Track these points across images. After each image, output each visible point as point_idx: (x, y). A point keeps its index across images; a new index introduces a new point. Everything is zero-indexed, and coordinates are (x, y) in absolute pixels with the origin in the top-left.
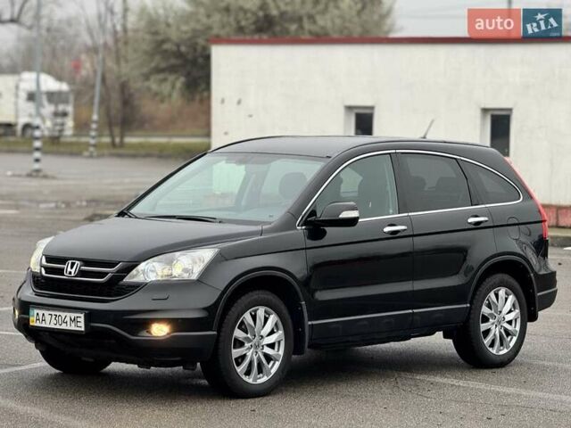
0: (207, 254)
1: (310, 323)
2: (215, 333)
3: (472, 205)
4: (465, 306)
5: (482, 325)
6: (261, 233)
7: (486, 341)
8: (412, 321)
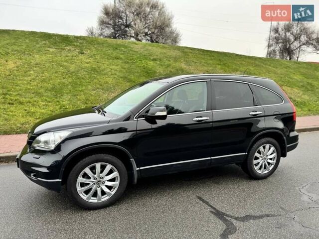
0: (65, 134)
1: (138, 169)
2: (61, 180)
3: (254, 106)
4: (244, 154)
6: (109, 122)
7: (256, 168)
8: (211, 162)
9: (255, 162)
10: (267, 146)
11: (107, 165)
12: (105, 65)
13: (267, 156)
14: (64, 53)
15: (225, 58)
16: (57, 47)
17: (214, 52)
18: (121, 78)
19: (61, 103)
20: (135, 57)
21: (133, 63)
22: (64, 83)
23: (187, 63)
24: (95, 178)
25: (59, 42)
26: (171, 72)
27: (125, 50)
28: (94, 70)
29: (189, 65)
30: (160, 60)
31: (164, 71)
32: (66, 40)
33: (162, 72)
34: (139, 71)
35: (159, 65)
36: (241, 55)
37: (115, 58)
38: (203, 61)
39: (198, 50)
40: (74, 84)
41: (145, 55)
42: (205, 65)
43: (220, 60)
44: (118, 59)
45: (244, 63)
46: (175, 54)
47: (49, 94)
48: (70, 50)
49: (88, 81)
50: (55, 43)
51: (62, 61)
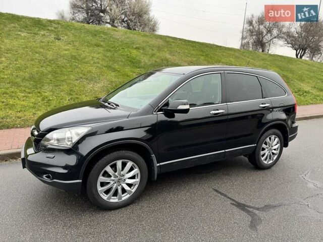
1: (158, 165)
2: (81, 181)
3: (263, 98)
4: (254, 145)
5: (262, 152)
6: (128, 116)
7: (263, 159)
8: (225, 155)
9: (262, 153)
10: (273, 137)
11: (128, 162)
12: (85, 52)
13: (272, 146)
14: (38, 38)
15: (206, 49)
16: (29, 32)
17: (195, 42)
18: (105, 67)
19: (43, 94)
20: (117, 45)
21: (115, 51)
22: (43, 72)
23: (171, 53)
24: (116, 177)
25: (30, 26)
26: (156, 61)
27: (105, 37)
28: (74, 58)
29: (174, 55)
30: (144, 49)
31: (149, 60)
32: (38, 23)
33: (147, 61)
34: (123, 60)
35: (143, 53)
36: (221, 46)
37: (95, 45)
38: (186, 51)
39: (180, 39)
40: (54, 73)
41: (127, 43)
42: (189, 55)
43: (202, 51)
44: (98, 46)
45: (224, 54)
46: (157, 43)
47: (27, 84)
48: (44, 35)
49: (69, 70)
50: (26, 27)
51: (37, 47)
